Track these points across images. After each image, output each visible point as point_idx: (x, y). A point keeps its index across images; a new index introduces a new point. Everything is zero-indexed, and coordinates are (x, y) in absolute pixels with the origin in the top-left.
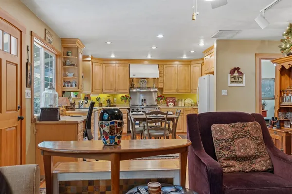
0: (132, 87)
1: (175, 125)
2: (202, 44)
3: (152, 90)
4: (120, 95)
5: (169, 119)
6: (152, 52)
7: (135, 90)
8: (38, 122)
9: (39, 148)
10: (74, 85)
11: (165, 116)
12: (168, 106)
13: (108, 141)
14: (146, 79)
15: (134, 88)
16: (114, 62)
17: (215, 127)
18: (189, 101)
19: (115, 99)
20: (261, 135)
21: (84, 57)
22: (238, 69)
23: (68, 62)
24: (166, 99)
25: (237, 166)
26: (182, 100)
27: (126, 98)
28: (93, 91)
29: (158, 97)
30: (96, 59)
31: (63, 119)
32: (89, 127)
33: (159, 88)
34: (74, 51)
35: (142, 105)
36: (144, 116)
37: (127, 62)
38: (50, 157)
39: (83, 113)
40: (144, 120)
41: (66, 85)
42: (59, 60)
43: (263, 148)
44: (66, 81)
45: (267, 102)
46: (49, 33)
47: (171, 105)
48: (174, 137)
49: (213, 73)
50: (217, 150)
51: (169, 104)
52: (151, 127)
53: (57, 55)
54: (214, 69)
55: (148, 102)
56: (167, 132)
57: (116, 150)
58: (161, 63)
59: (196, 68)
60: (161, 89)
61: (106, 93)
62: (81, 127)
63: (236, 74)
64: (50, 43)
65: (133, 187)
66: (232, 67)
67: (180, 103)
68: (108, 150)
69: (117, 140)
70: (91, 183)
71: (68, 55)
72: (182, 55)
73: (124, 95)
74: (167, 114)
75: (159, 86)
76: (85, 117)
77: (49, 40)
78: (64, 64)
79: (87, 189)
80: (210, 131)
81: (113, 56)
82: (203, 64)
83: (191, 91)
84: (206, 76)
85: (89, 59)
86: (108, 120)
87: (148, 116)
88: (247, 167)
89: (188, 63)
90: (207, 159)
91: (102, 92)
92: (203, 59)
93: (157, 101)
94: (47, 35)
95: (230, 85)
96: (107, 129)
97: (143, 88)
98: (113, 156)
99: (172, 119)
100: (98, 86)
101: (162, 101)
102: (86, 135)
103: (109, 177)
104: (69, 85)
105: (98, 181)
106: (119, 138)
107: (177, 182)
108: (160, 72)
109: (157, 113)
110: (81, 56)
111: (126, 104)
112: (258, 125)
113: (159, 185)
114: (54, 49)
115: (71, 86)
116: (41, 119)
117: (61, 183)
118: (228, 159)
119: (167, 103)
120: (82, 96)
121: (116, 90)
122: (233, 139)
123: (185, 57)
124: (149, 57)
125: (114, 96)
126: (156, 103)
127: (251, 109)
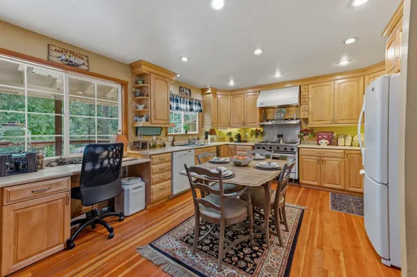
0: (264, 119)
3: (292, 122)
12: (319, 144)
14: (285, 108)
15: (268, 120)
19: (247, 134)
24: (317, 134)
26: (345, 137)
29: (302, 132)
30: (222, 91)
47: (324, 143)
51: (320, 141)
53: (122, 85)
60: (306, 121)
61: (233, 127)
73: (254, 129)
75: (302, 116)
85: (209, 91)
91: (229, 125)
93: (300, 136)
101: (307, 137)
108: (303, 96)
119: (318, 141)
121: (244, 124)
125: (245, 130)
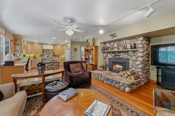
0: (43, 52)
1: (59, 64)
2: (67, 41)
3: (51, 53)
4: (39, 55)
5: (57, 62)
6: (51, 42)
7: (44, 53)
8: (3, 67)
9: (12, 77)
10: (19, 52)
11: (56, 62)
13: (40, 72)
14: (49, 50)
15: (44, 52)
16: (36, 44)
17: (71, 65)
18: (63, 56)
19: (37, 56)
20: (81, 66)
21: (24, 41)
22: (76, 49)
23: (17, 43)
24: (56, 56)
25: (76, 74)
27: (41, 56)
28: (27, 53)
29: (53, 55)
30: (29, 42)
31: (16, 65)
32: (28, 67)
33: (53, 53)
34: (20, 40)
35: (47, 58)
36: (49, 62)
37: (42, 44)
38: (16, 79)
39: (25, 62)
40: (49, 63)
41: (16, 52)
42: (12, 43)
43: (81, 69)
44: (16, 50)
45: (83, 56)
46: (8, 32)
47: (57, 58)
48: (59, 69)
49: (70, 49)
50: (71, 71)
52: (51, 65)
53: (11, 41)
54: (70, 48)
55: (49, 57)
56: (57, 66)
57: (43, 74)
58: (54, 45)
59: (65, 47)
60: (54, 53)
61: (33, 54)
62: (25, 67)
63: (76, 50)
64: (8, 36)
65: (48, 84)
66: (75, 48)
67: (60, 57)
68: (41, 74)
69: (43, 71)
70: (33, 85)
71: (16, 41)
72: (61, 43)
73: (40, 55)
74: (57, 61)
76: (26, 63)
77: (8, 35)
78: (15, 44)
79: (32, 87)
80: (70, 66)
81: (36, 42)
82: (67, 46)
83: (64, 53)
84: (67, 50)
85: (26, 42)
86: (40, 66)
87: (50, 62)
88: (78, 74)
89: (63, 46)
90: (69, 73)
91: (31, 53)
92: (67, 45)
93: (53, 56)
94: (7, 33)
95: (74, 53)
96: (40, 68)
97: (47, 52)
98: (43, 76)
99: (58, 62)
100: (29, 51)
102: (26, 69)
103: (41, 82)
104: (17, 52)
105: (36, 84)
106: (44, 71)
107: (61, 80)
108: (54, 48)
109: (53, 61)
110: (22, 41)
111: (41, 57)
112: (80, 64)
113: (56, 82)
114: (9, 38)
115: (18, 52)
116: (5, 65)
117: (20, 87)
118: (74, 72)
119: (56, 57)
120: (22, 55)
121: (37, 53)
122: (75, 68)
123: (62, 44)
124: (50, 43)
125: (36, 55)
126: (52, 57)
127: (79, 60)
